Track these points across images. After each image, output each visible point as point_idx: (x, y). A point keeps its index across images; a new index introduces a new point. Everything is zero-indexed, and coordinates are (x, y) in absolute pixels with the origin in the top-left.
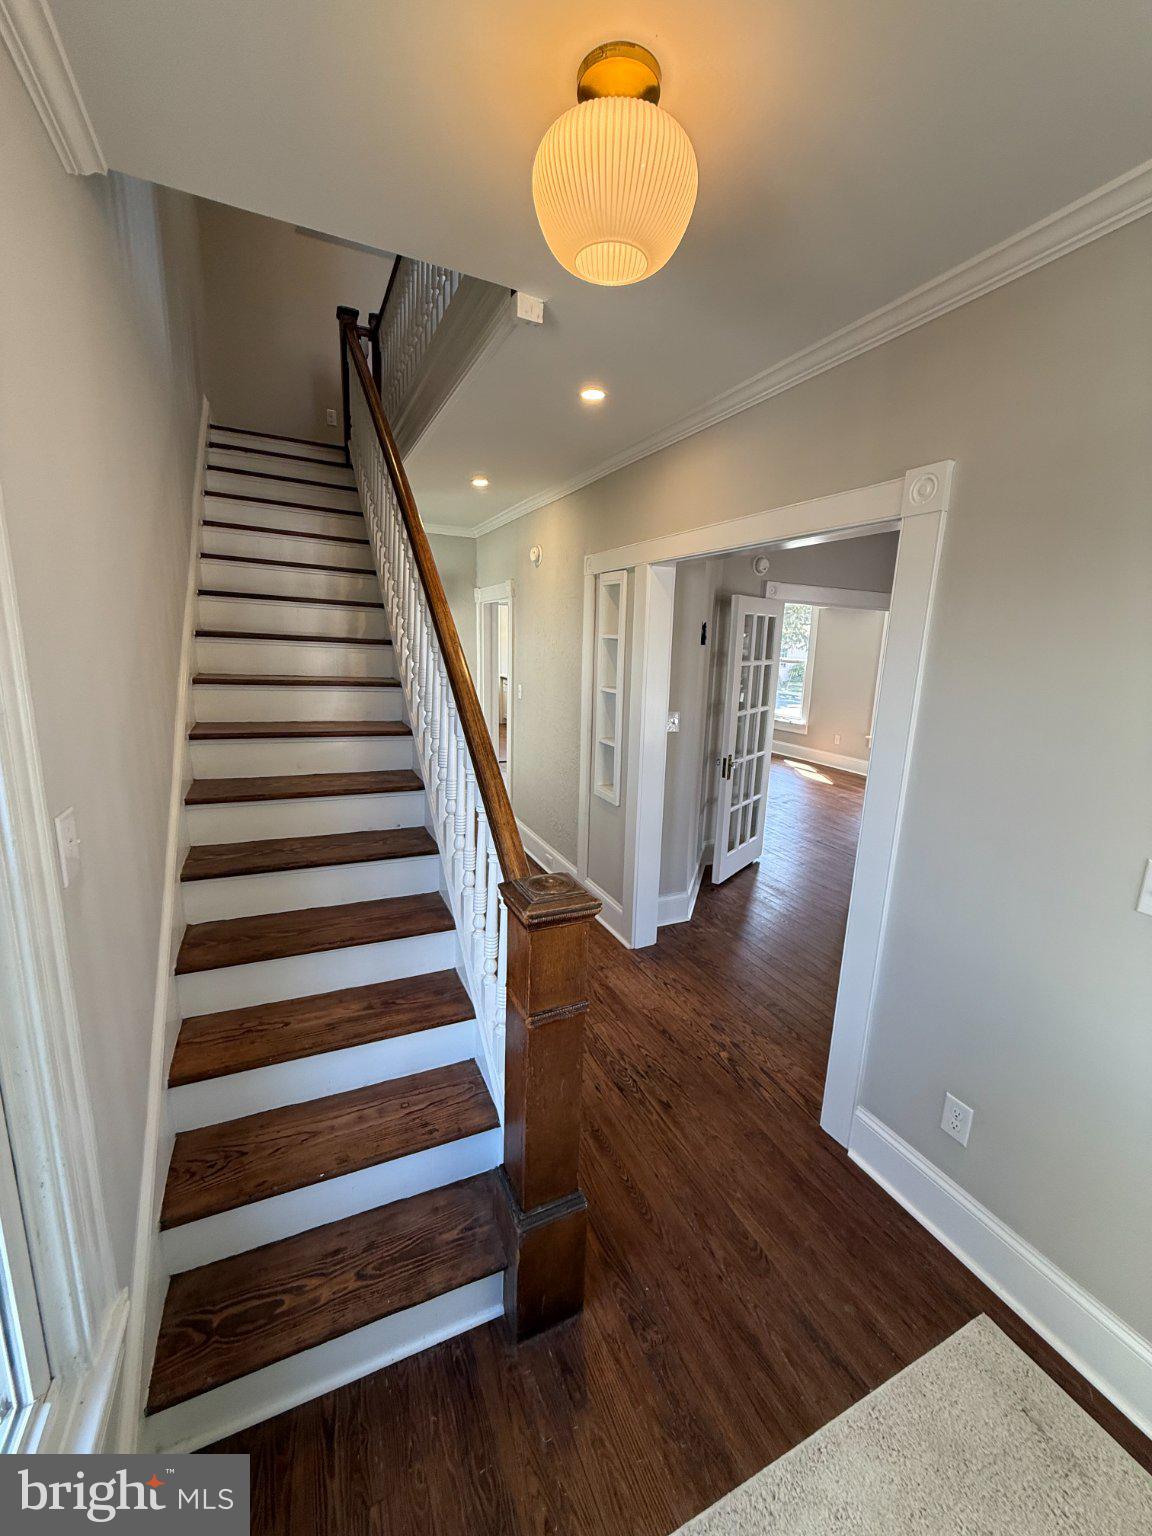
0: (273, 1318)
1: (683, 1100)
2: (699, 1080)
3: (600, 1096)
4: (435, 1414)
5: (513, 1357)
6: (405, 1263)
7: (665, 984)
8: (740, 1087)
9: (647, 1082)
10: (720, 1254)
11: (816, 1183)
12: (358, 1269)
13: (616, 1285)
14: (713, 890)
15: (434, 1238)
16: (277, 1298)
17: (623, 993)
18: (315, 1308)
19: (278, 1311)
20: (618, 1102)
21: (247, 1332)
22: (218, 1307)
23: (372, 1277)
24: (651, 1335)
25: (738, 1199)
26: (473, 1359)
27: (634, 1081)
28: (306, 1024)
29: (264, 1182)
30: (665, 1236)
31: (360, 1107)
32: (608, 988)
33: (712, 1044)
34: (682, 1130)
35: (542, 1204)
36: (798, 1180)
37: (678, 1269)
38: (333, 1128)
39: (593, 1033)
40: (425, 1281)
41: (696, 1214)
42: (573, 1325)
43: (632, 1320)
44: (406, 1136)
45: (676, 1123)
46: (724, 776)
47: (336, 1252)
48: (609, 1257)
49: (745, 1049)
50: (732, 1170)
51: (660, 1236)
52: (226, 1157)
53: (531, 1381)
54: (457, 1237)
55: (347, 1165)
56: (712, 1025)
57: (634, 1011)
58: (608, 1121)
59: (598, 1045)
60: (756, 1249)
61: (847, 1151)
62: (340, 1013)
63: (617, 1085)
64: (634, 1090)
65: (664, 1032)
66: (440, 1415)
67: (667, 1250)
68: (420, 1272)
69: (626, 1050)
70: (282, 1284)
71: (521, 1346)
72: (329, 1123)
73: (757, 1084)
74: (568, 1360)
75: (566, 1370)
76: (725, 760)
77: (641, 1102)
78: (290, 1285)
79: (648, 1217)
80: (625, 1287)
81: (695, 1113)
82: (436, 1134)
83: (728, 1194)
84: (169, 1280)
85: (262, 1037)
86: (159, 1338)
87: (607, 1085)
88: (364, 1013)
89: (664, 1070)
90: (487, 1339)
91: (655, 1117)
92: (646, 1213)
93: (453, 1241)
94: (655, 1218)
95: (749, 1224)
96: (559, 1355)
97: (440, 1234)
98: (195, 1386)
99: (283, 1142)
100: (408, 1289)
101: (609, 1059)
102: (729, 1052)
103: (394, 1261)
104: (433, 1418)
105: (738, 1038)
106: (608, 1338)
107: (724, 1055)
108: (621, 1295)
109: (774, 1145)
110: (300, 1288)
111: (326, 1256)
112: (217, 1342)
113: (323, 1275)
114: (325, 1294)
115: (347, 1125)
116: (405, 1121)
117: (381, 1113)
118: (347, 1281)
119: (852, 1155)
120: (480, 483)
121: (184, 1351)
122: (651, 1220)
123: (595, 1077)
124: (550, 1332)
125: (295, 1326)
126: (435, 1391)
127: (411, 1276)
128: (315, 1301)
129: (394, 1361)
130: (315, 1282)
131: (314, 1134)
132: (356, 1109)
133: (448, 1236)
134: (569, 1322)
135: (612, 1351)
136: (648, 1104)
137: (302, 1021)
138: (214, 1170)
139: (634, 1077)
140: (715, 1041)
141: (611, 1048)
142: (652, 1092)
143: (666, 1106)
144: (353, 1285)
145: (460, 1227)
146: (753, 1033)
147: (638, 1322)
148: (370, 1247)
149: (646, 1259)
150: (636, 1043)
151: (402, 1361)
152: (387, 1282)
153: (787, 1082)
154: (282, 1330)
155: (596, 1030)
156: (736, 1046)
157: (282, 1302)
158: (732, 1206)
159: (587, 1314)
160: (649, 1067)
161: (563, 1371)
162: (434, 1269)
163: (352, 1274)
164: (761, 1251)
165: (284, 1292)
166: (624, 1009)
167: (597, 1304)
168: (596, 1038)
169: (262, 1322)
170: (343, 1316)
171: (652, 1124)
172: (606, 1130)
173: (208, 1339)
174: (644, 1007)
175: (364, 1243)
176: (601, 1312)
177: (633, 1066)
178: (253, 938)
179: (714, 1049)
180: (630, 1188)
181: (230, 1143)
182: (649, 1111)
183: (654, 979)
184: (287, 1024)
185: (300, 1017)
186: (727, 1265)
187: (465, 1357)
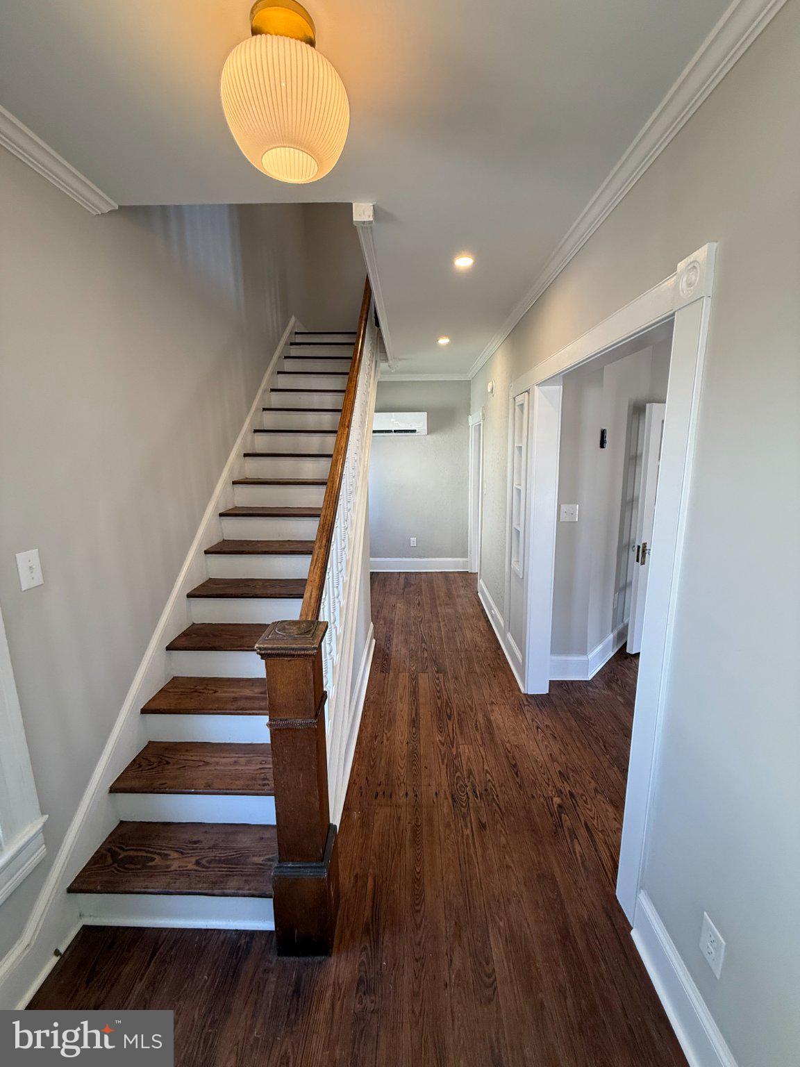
0: (144, 867)
1: (499, 826)
2: (522, 814)
3: (435, 800)
4: (209, 976)
5: (271, 963)
6: (224, 866)
7: (538, 728)
8: (556, 833)
9: (477, 801)
10: (457, 963)
11: (581, 944)
12: (198, 858)
13: (365, 948)
14: (626, 658)
15: (249, 857)
16: (153, 856)
17: (499, 728)
18: (166, 871)
19: (150, 864)
20: (446, 810)
21: (130, 869)
22: (128, 848)
23: (204, 867)
24: (367, 1000)
25: (499, 928)
26: (248, 950)
27: (468, 798)
28: (226, 694)
29: (166, 783)
30: (422, 929)
31: (240, 755)
32: (489, 720)
33: (550, 788)
34: (484, 849)
35: (292, 861)
36: (565, 935)
37: (417, 961)
38: (217, 764)
39: (457, 751)
40: (226, 883)
41: (456, 923)
42: (320, 963)
43: (361, 981)
44: (250, 783)
45: (483, 844)
46: (638, 561)
47: (195, 842)
48: (373, 926)
49: (580, 802)
50: (508, 900)
51: (418, 927)
52: (160, 762)
53: (271, 987)
54: (261, 862)
55: (210, 789)
56: (560, 772)
57: (499, 742)
58: (430, 822)
59: (456, 761)
60: (489, 977)
61: (632, 928)
62: (247, 692)
63: (452, 796)
64: (464, 804)
65: (515, 766)
66: (210, 978)
67: (418, 940)
68: (227, 875)
69: (475, 773)
70: (160, 849)
71: (280, 958)
72: (216, 760)
73: (573, 835)
74: (302, 985)
75: (297, 992)
76: (639, 547)
77: (464, 817)
78: (163, 852)
79: (418, 908)
80: (370, 954)
81: (503, 840)
82: (266, 787)
83: (493, 920)
84: (119, 822)
85: (199, 696)
86: (96, 853)
87: (445, 794)
88: (260, 695)
89: (497, 796)
90: (263, 942)
91: (468, 831)
92: (418, 905)
93: (257, 864)
94: (422, 912)
95: (497, 951)
96: (299, 978)
97: (253, 856)
98: (91, 887)
99: (191, 763)
100: (214, 883)
101: (458, 774)
102: (562, 799)
103: (220, 861)
104: (206, 977)
105: (578, 790)
106: (337, 986)
107: (557, 800)
108: (364, 958)
109: (559, 895)
110: (167, 855)
111: (190, 842)
112: (115, 868)
113: (182, 853)
114: (175, 865)
115: (226, 764)
116: (255, 772)
117: (248, 763)
118: (189, 863)
119: (634, 934)
120: (444, 341)
121: (101, 865)
122: (418, 911)
123: (439, 785)
124: (302, 959)
125: (151, 877)
126: (217, 960)
127: (222, 876)
128: (168, 867)
129: (208, 928)
130: (175, 855)
131: (207, 764)
132: (237, 756)
133: (257, 860)
134: (318, 958)
135: (334, 996)
136: (468, 819)
137: (226, 692)
138: (150, 767)
139: (470, 794)
140: (554, 787)
141: (464, 766)
142: (477, 811)
143: (482, 826)
144: (190, 866)
145: (267, 857)
146: (596, 790)
147: (364, 986)
148: (214, 847)
149: (398, 939)
150: (486, 767)
151: (212, 930)
152: (208, 873)
153: (606, 843)
154: (143, 876)
155: (461, 750)
156: (571, 795)
157: (153, 859)
158: (490, 931)
159: (333, 960)
160: (486, 790)
161: (294, 992)
162: (235, 877)
163: (194, 860)
164: (495, 980)
165: (159, 854)
166: (492, 740)
167: (343, 956)
168: (458, 755)
169: (139, 867)
170: (175, 883)
171: (462, 837)
172: (425, 828)
173: (113, 863)
174: (509, 742)
175: (212, 843)
176: (343, 964)
177: (473, 785)
178: (215, 636)
179: (550, 792)
180: (417, 880)
181: (166, 755)
182: (466, 826)
183: (530, 721)
184: (215, 692)
185: (226, 689)
186: (458, 975)
187: (245, 947)
